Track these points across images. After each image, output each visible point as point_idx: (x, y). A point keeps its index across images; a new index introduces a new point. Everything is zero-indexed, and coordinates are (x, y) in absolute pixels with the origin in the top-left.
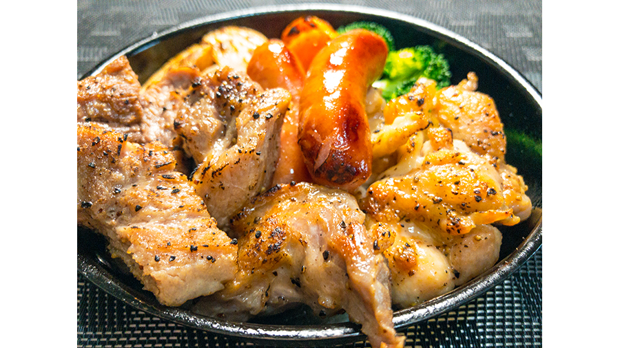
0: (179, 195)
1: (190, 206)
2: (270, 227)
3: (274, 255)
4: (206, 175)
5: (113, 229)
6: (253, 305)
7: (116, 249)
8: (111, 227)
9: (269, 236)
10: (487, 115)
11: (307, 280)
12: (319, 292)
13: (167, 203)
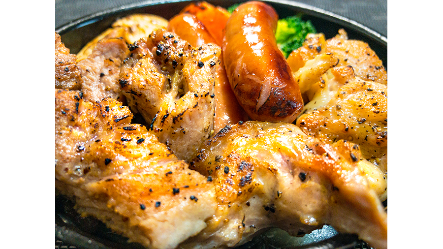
0: (145, 144)
1: (159, 152)
2: (235, 162)
3: (248, 186)
4: (165, 122)
5: (82, 187)
6: (230, 238)
7: (85, 208)
8: (78, 185)
9: (238, 170)
10: (369, 55)
11: (284, 203)
12: (299, 213)
13: (135, 153)
